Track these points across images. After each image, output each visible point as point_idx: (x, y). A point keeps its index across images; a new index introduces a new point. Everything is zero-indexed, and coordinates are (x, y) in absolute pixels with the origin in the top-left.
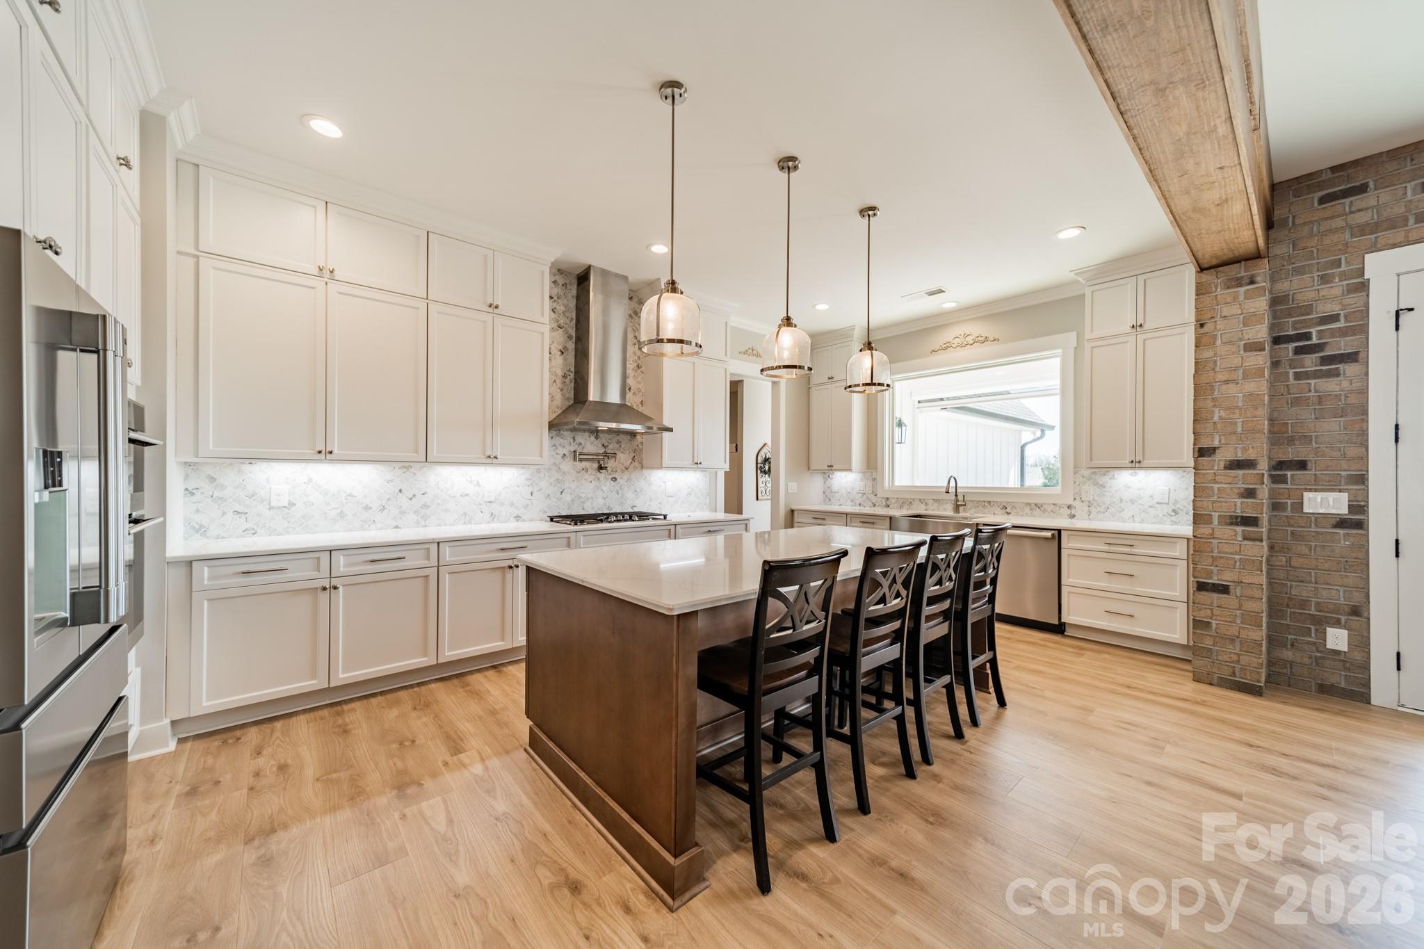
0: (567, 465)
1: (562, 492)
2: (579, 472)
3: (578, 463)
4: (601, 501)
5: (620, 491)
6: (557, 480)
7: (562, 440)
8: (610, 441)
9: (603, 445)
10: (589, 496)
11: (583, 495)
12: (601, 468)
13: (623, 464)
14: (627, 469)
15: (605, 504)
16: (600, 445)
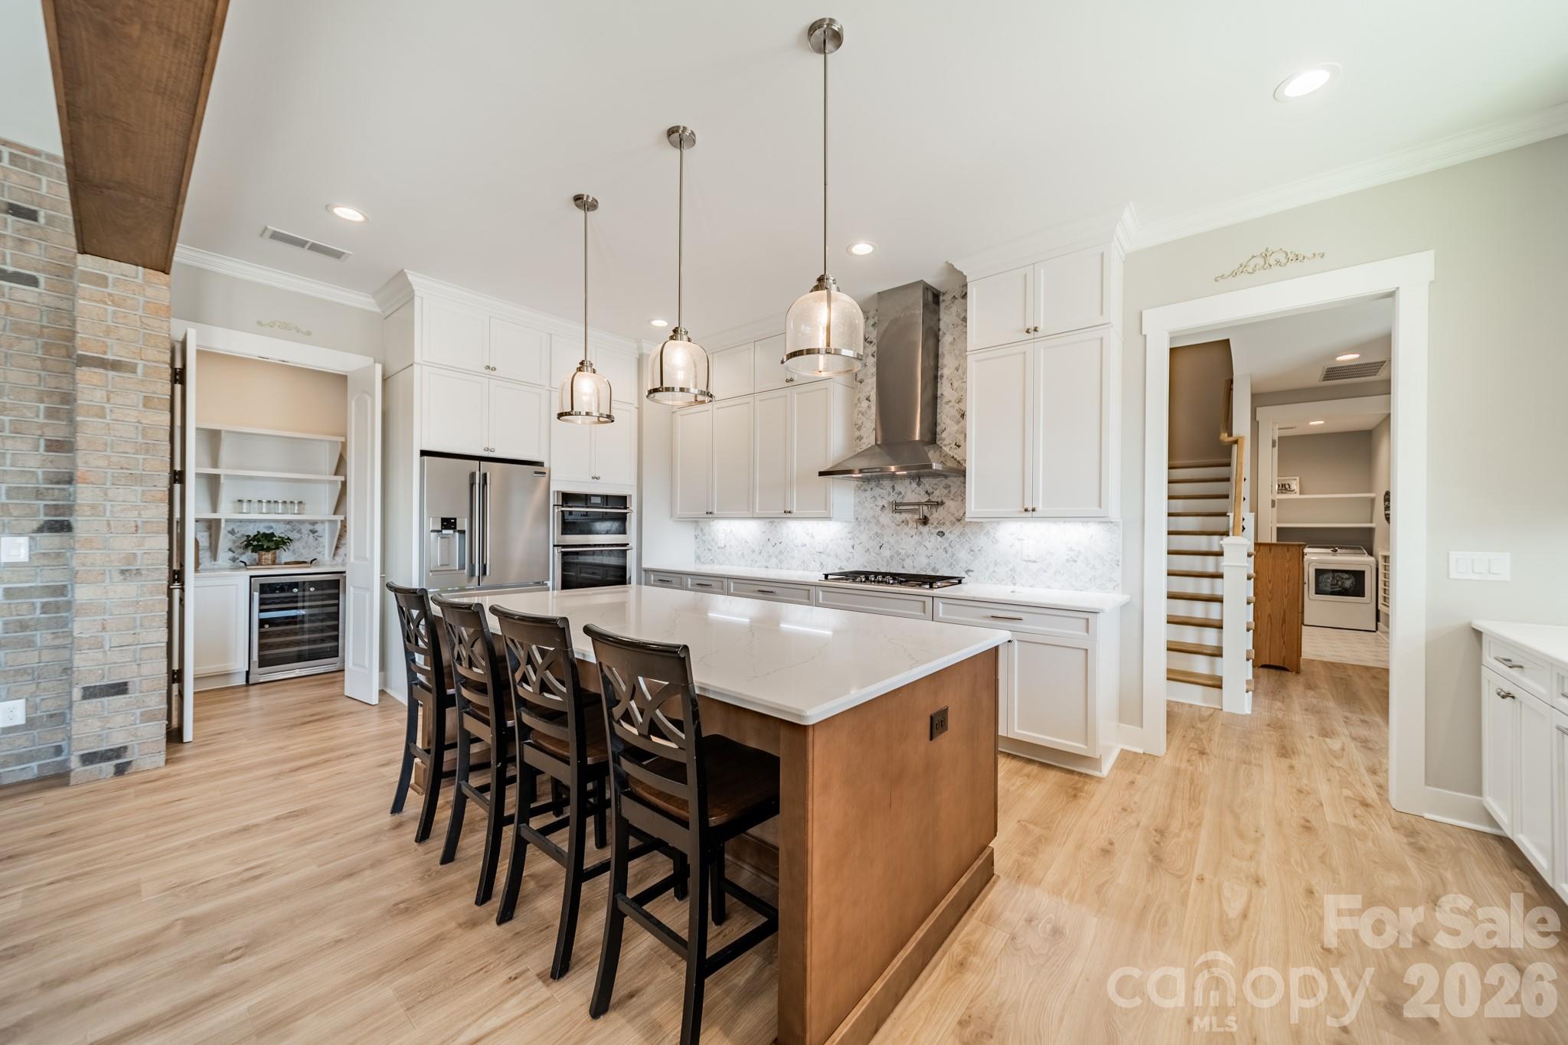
0: (887, 518)
1: (881, 547)
2: (899, 525)
3: (897, 515)
4: (924, 561)
5: (950, 550)
6: (876, 533)
7: (882, 491)
8: (935, 486)
9: (927, 492)
10: (911, 552)
11: (903, 552)
12: (925, 521)
13: (953, 515)
14: (959, 520)
15: (929, 564)
16: (923, 493)
